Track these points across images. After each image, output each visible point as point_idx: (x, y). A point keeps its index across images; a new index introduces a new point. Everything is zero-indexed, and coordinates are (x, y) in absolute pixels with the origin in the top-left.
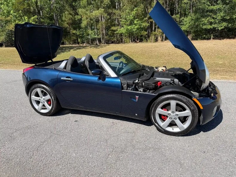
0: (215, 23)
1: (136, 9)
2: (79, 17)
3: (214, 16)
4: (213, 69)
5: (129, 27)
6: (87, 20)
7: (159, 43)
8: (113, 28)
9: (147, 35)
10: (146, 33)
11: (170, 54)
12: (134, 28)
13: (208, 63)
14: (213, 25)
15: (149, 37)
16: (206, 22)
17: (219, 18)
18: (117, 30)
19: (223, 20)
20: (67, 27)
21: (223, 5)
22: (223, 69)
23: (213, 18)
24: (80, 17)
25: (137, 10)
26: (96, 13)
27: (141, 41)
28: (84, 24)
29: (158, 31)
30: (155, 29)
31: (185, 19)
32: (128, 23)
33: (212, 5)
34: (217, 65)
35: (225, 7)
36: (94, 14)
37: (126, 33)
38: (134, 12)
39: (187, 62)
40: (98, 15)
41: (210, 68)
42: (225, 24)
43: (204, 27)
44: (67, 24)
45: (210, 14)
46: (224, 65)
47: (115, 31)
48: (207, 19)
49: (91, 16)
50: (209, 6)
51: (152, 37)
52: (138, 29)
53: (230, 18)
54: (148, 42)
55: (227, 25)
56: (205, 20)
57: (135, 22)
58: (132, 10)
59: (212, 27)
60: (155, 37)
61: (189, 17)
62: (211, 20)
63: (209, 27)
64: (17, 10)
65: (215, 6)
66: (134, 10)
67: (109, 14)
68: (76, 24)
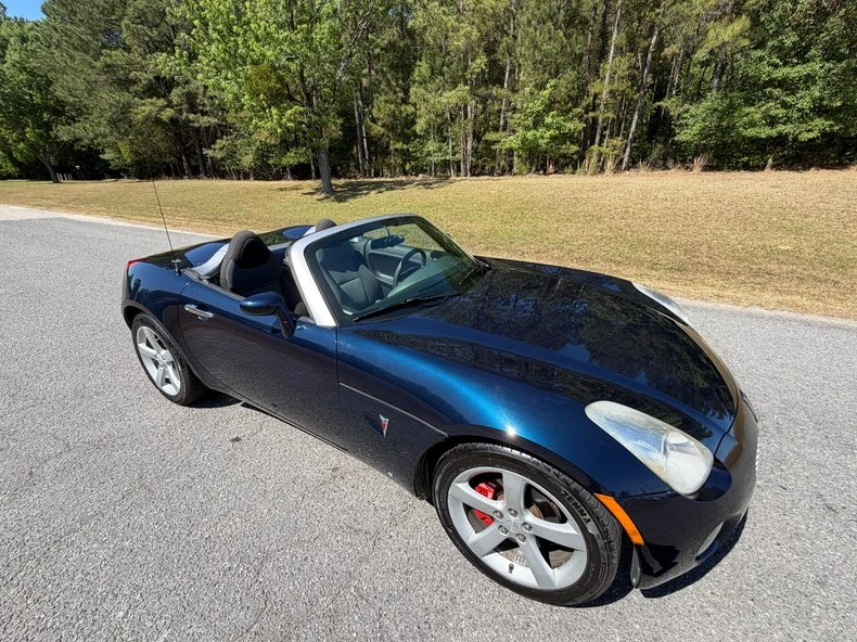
0: (788, 120)
1: (552, 82)
2: (410, 109)
3: (789, 99)
4: (754, 267)
5: (530, 135)
6: (427, 117)
7: (609, 178)
8: (491, 136)
9: (576, 152)
10: (574, 148)
11: (627, 212)
12: (543, 136)
13: (740, 246)
14: (781, 128)
15: (582, 158)
16: (757, 116)
17: (805, 104)
18: (498, 142)
19: (820, 110)
20: (383, 135)
21: (827, 60)
22: (791, 267)
23: (785, 105)
24: (413, 109)
25: (555, 87)
26: (450, 97)
27: (559, 169)
28: (420, 126)
29: (610, 144)
30: (603, 137)
31: (693, 110)
32: (530, 121)
33: (785, 64)
34: (771, 254)
35: (830, 70)
36: (444, 100)
37: (520, 148)
38: (546, 93)
39: (675, 238)
40: (455, 101)
41: (746, 264)
42: (820, 124)
43: (751, 132)
44: (383, 126)
45: (777, 92)
46: (794, 256)
47: (494, 142)
48: (763, 108)
49: (438, 106)
50: (776, 66)
51: (591, 161)
52: (553, 138)
53: (843, 105)
54: (577, 175)
55: (831, 126)
56: (755, 112)
57: (548, 120)
58: (541, 87)
59: (774, 132)
60: (599, 161)
61: (705, 104)
62: (772, 113)
63: (765, 132)
64: (255, 94)
65: (798, 68)
66: (548, 85)
67: (484, 100)
68: (403, 127)
